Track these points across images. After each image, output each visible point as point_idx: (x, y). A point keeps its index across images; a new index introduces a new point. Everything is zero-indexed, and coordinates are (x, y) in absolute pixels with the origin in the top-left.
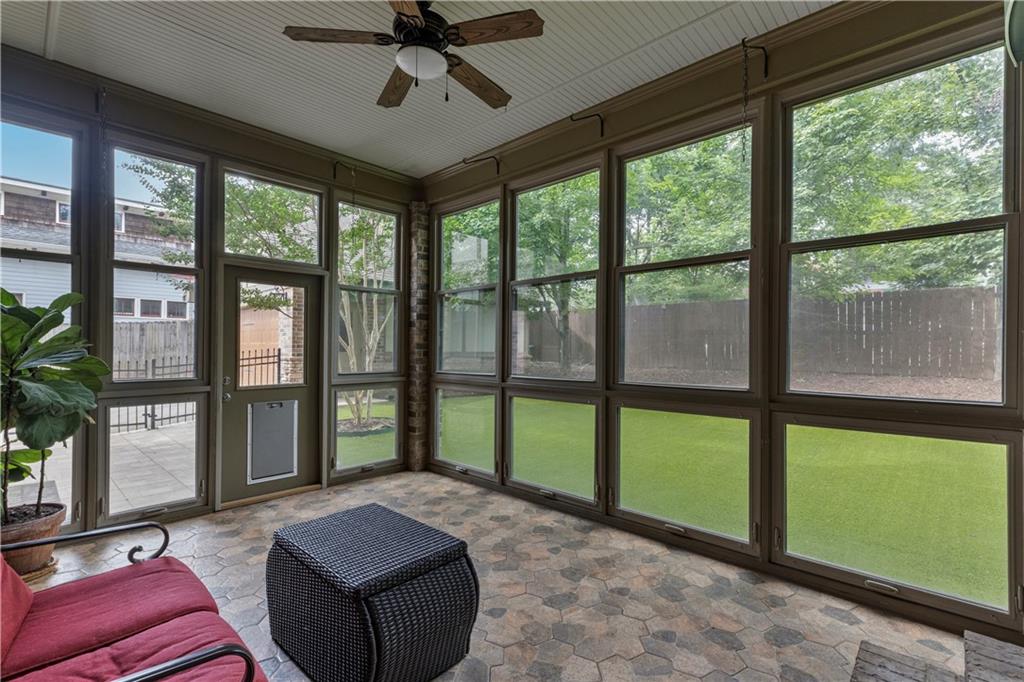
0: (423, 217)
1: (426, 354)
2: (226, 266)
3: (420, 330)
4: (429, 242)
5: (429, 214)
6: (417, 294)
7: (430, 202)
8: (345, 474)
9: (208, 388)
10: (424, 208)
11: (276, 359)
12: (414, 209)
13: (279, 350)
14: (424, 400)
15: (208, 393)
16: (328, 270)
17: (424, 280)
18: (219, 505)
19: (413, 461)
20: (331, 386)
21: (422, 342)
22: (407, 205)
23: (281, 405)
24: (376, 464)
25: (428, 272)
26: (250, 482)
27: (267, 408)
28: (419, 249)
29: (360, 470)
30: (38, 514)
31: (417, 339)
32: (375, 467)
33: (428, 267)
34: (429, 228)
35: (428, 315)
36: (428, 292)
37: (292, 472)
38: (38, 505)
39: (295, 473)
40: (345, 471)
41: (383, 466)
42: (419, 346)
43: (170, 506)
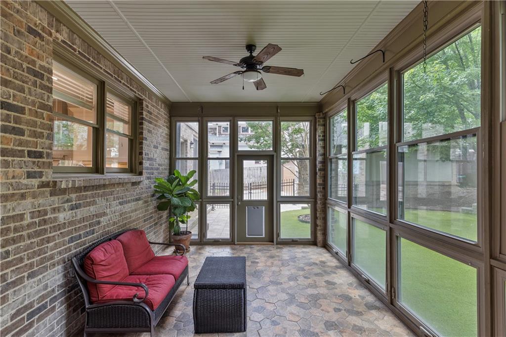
0: (321, 120)
1: (324, 188)
2: (238, 155)
3: (320, 176)
4: (325, 132)
5: (325, 118)
6: (319, 159)
7: (324, 112)
8: (284, 240)
9: (232, 200)
10: (321, 116)
11: (293, 183)
12: (317, 117)
13: (294, 180)
14: (323, 212)
15: (232, 201)
16: (275, 152)
17: (322, 151)
18: (236, 243)
19: (318, 241)
20: (277, 202)
21: (321, 182)
22: (315, 116)
23: (258, 208)
24: (300, 239)
25: (324, 147)
26: (247, 236)
27: (253, 208)
28: (319, 136)
29: (291, 240)
30: (186, 234)
31: (319, 181)
32: (299, 240)
33: (325, 144)
34: (324, 125)
35: (325, 169)
36: (325, 157)
37: (262, 235)
38: (187, 231)
39: (264, 236)
40: (285, 239)
41: (303, 240)
42: (320, 184)
43: (222, 239)
